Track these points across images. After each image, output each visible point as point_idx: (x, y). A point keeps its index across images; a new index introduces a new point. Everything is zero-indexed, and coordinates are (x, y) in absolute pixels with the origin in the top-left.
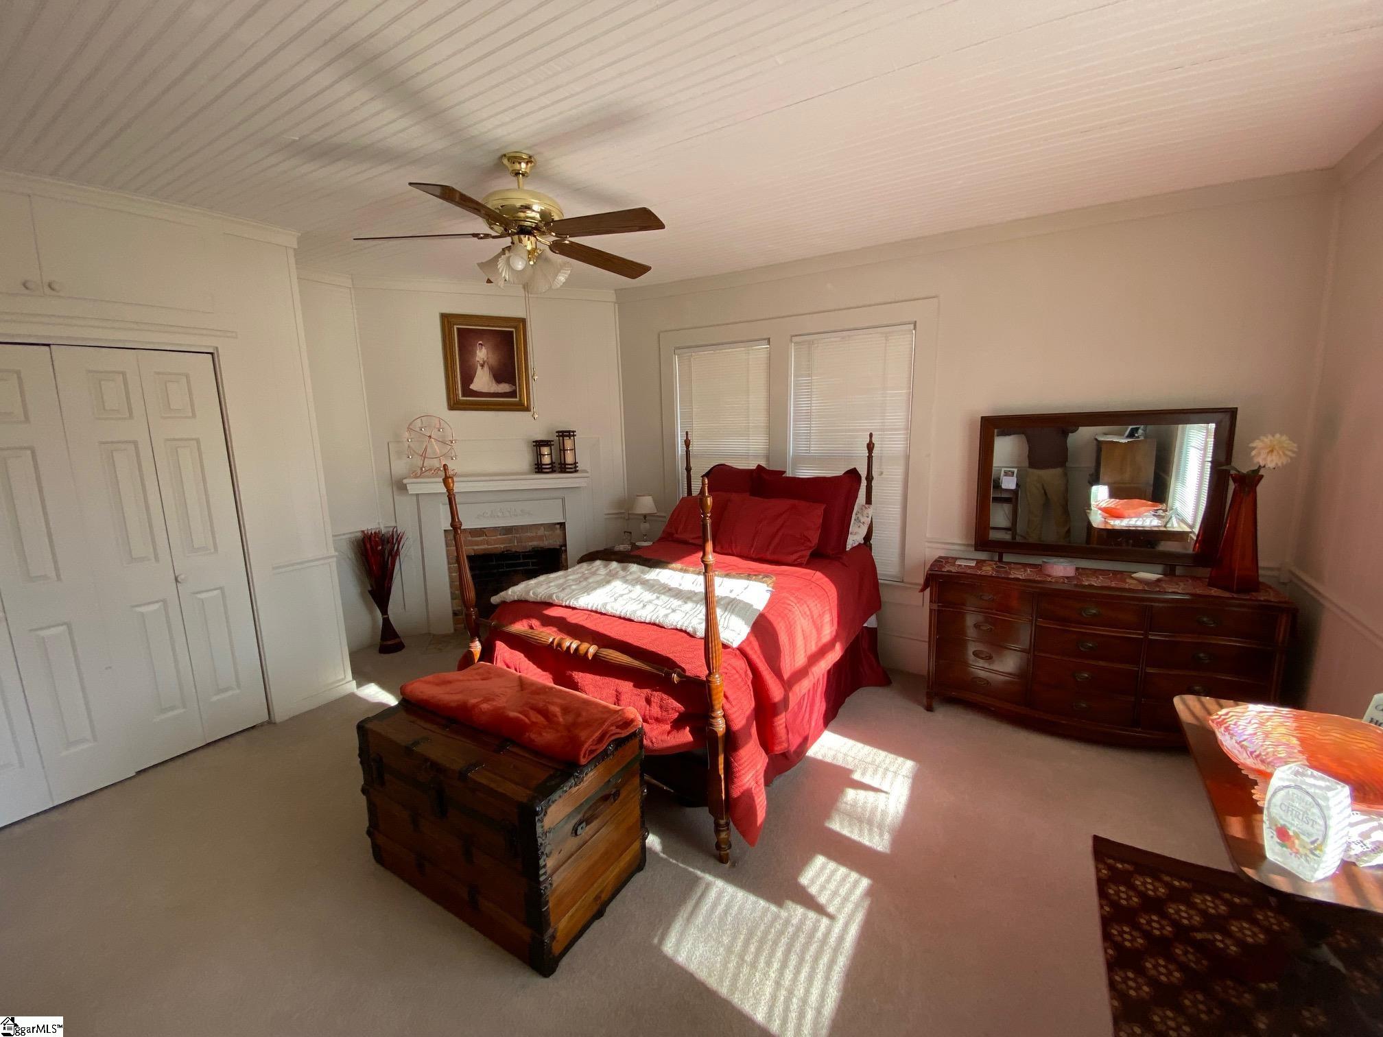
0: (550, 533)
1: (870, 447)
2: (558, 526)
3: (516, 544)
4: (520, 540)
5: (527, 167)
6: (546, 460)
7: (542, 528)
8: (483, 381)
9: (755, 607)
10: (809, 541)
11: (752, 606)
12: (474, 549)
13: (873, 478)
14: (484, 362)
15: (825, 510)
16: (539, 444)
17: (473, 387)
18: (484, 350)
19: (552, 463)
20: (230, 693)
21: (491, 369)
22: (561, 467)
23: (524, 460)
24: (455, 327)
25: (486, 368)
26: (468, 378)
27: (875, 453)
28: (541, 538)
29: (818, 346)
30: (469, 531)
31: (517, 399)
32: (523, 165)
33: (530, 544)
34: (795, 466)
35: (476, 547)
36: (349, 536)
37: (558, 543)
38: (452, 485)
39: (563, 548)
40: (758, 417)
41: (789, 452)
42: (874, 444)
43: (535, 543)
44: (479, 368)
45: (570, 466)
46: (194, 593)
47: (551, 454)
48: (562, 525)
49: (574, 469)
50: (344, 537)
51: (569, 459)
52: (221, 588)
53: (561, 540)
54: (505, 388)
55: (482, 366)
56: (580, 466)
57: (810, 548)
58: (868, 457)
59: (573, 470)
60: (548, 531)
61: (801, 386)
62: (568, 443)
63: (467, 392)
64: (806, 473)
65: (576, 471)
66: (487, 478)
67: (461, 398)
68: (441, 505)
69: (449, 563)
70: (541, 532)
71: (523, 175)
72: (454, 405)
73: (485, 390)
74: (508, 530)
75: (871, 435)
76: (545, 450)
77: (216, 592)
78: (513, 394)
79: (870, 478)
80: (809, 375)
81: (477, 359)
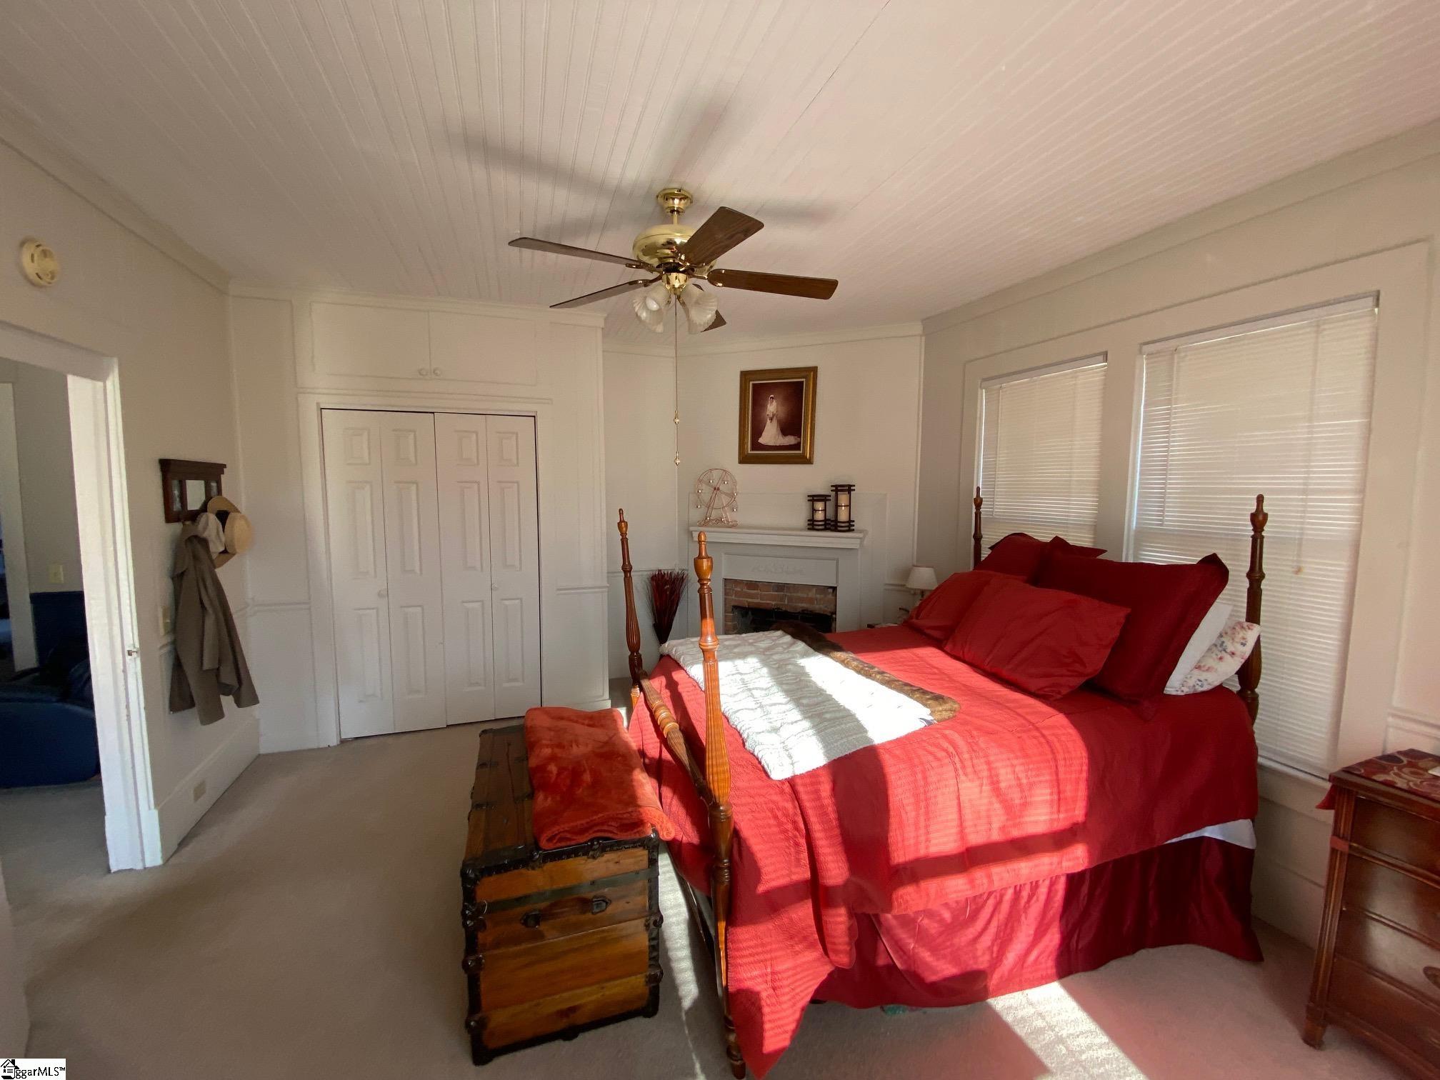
0: (822, 596)
1: (1258, 520)
2: (831, 590)
3: (786, 603)
4: (790, 599)
5: (680, 203)
6: (820, 516)
7: (814, 590)
8: (771, 435)
9: (870, 735)
10: (1083, 664)
11: (866, 732)
12: (747, 601)
13: (1263, 576)
14: (773, 415)
15: (1128, 617)
16: (814, 499)
17: (761, 440)
18: (774, 403)
19: (826, 520)
20: (516, 684)
21: (779, 422)
22: (832, 525)
23: (800, 516)
24: (751, 383)
25: (775, 421)
26: (757, 432)
27: (1267, 531)
28: (811, 600)
29: (1186, 356)
30: (745, 582)
31: (801, 452)
32: (676, 201)
33: (800, 605)
34: (1138, 546)
35: (750, 600)
36: (649, 573)
37: (829, 610)
38: (624, 529)
39: (834, 616)
40: (1086, 470)
41: (1130, 521)
42: (1266, 516)
43: (805, 605)
44: (769, 421)
45: (843, 525)
46: (503, 600)
47: (825, 510)
48: (834, 589)
49: (849, 526)
50: (646, 573)
51: (843, 516)
52: (521, 599)
53: (832, 606)
54: (790, 440)
55: (771, 419)
56: (857, 526)
57: (1081, 675)
58: (1253, 537)
59: (847, 528)
60: (820, 594)
61: (1154, 420)
62: (843, 498)
63: (756, 446)
64: (1158, 556)
65: (850, 530)
66: (762, 531)
67: (749, 452)
68: (723, 555)
69: (726, 611)
70: (812, 594)
71: (678, 212)
72: (744, 459)
73: (771, 443)
74: (781, 587)
75: (1260, 499)
76: (820, 506)
77: (517, 601)
78: (797, 447)
79: (1256, 575)
80: (1169, 402)
81: (767, 413)
